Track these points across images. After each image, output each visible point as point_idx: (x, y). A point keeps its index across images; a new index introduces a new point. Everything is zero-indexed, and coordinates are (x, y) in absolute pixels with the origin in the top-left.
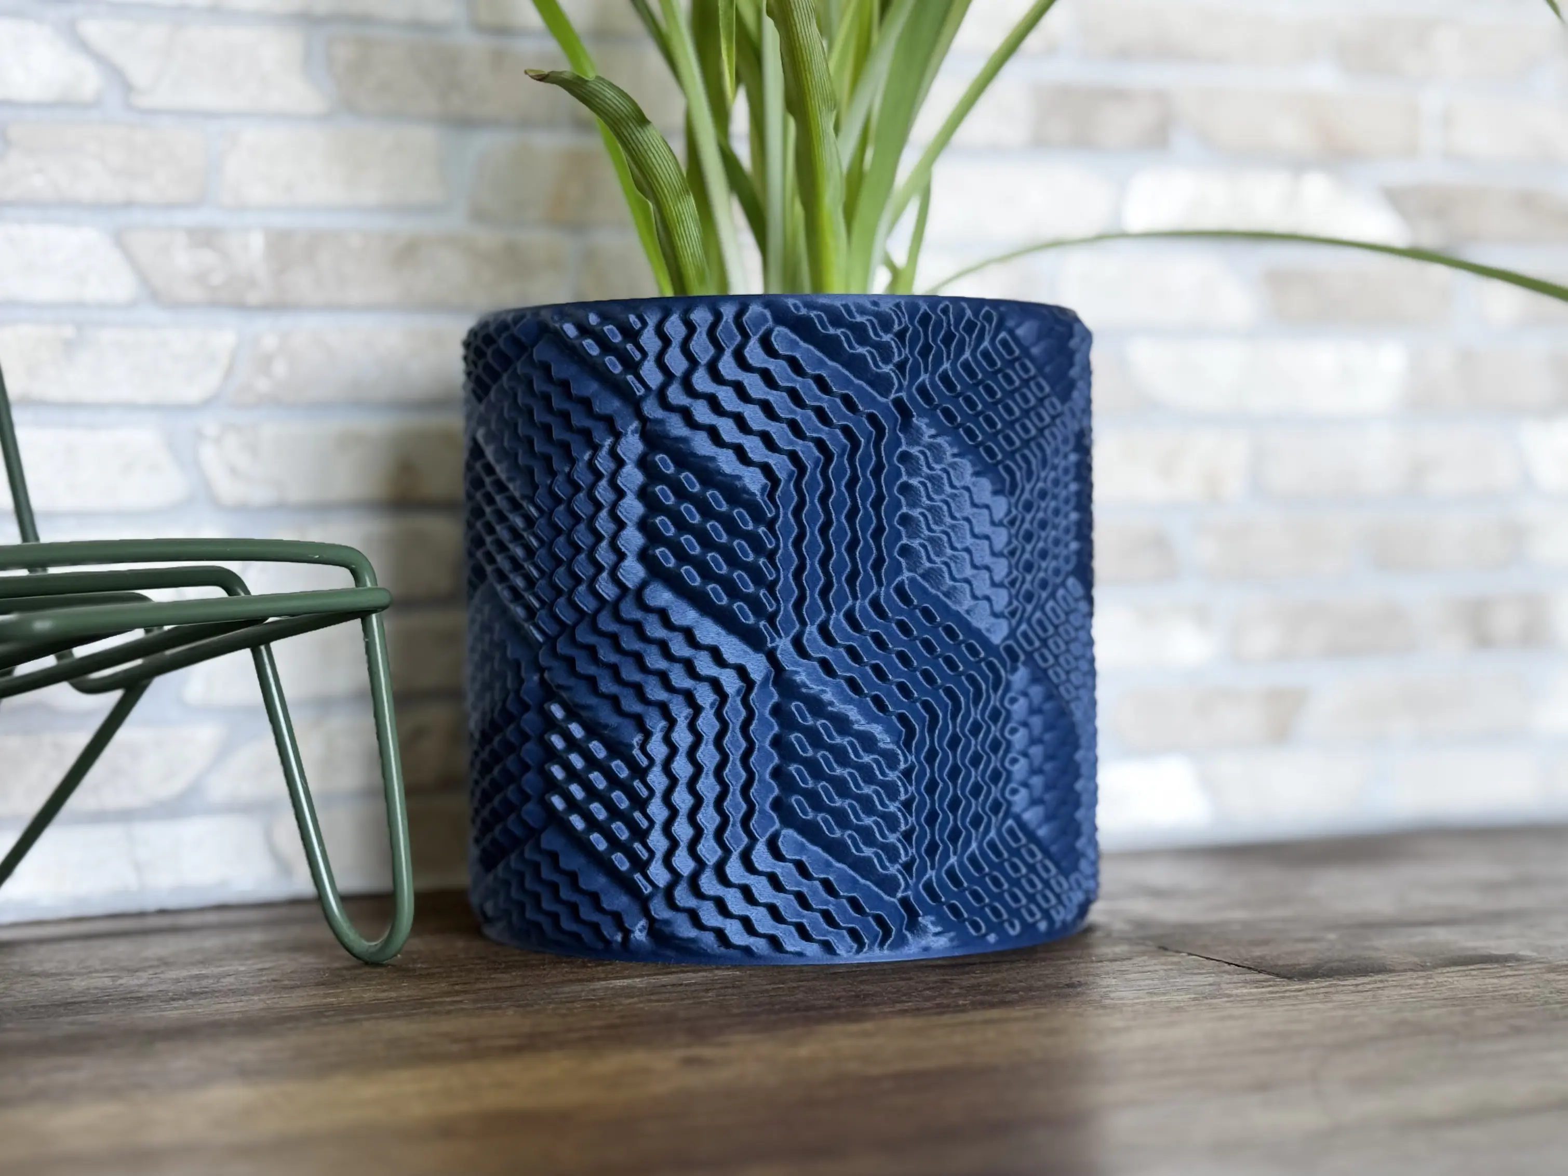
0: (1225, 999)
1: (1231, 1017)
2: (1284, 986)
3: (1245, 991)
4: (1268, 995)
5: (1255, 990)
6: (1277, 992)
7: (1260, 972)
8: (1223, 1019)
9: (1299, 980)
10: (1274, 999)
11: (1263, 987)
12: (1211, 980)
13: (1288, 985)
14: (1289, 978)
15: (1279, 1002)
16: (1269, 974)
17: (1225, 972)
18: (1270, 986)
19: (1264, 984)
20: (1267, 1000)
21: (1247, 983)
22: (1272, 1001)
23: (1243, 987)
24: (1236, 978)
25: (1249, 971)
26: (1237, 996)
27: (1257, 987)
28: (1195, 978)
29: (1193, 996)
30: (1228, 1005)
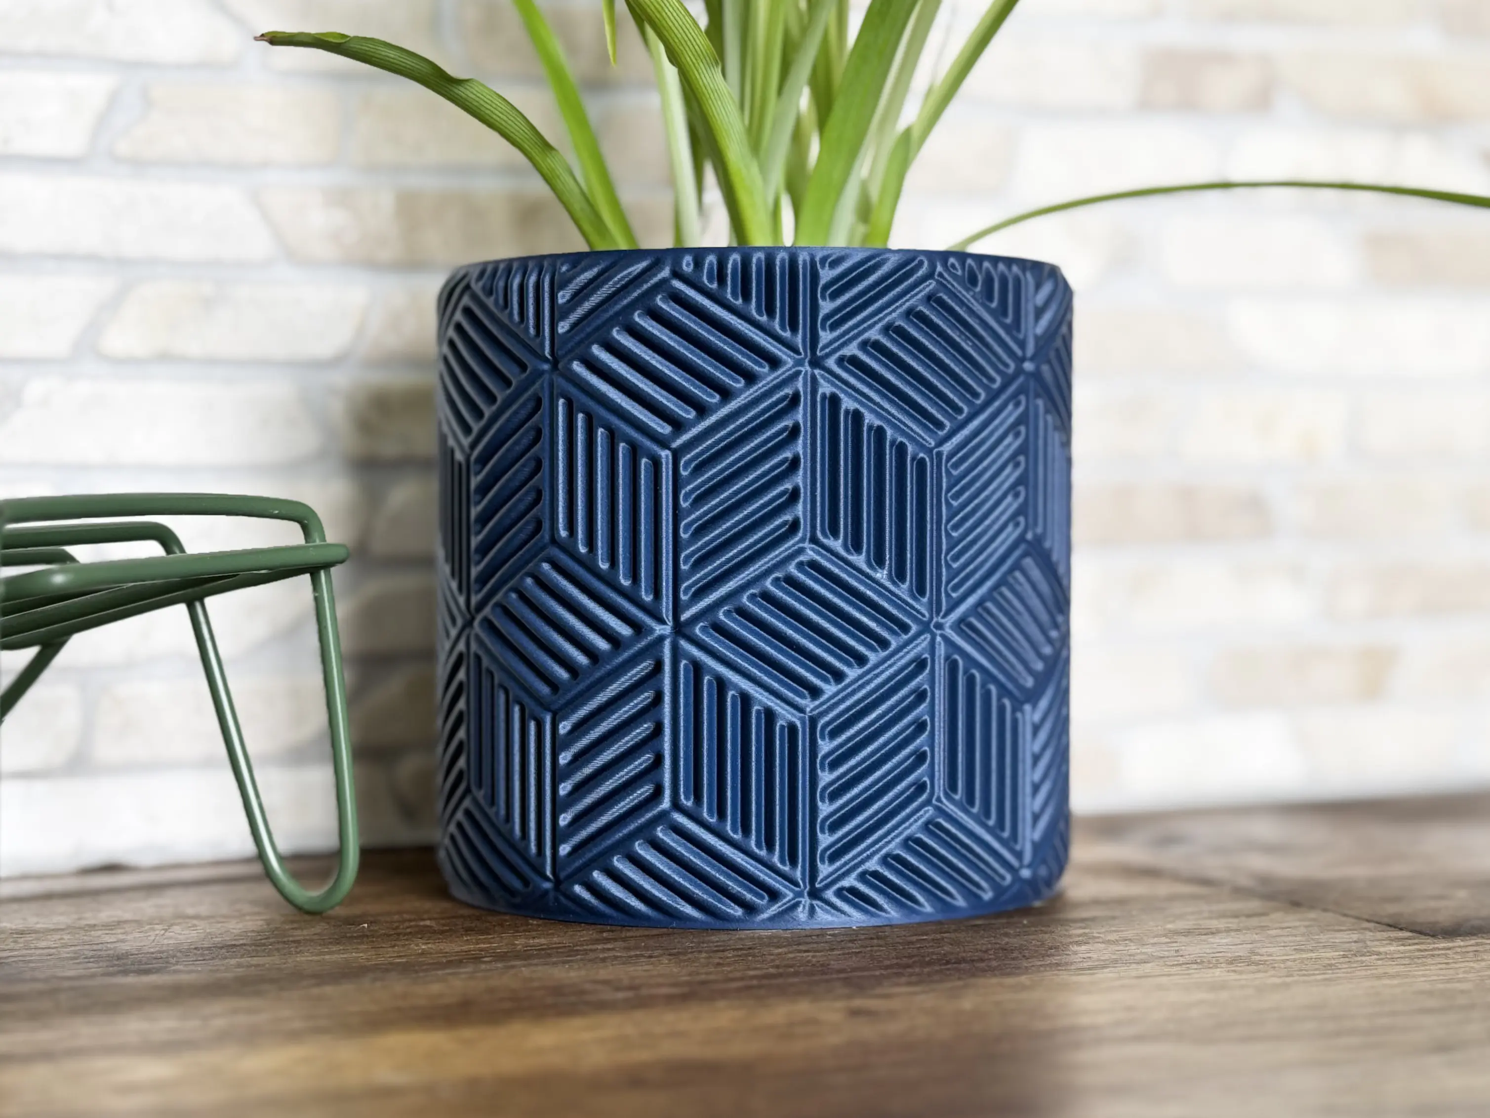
0: (1376, 957)
1: (1386, 975)
2: (1429, 944)
3: (1392, 948)
4: (1417, 954)
5: (1402, 948)
6: (1426, 950)
7: (1401, 929)
8: (1379, 977)
9: (1444, 938)
10: (1425, 957)
11: (1409, 945)
12: (1355, 937)
13: (1434, 943)
14: (1433, 936)
15: (1429, 961)
16: (1411, 931)
17: (1365, 929)
18: (1417, 944)
19: (1410, 941)
20: (1419, 958)
21: (1392, 940)
22: (1424, 960)
23: (1390, 944)
24: (1379, 935)
25: (1389, 928)
26: (1386, 953)
27: (1403, 945)
28: (1338, 935)
29: (1342, 953)
30: (1380, 962)
